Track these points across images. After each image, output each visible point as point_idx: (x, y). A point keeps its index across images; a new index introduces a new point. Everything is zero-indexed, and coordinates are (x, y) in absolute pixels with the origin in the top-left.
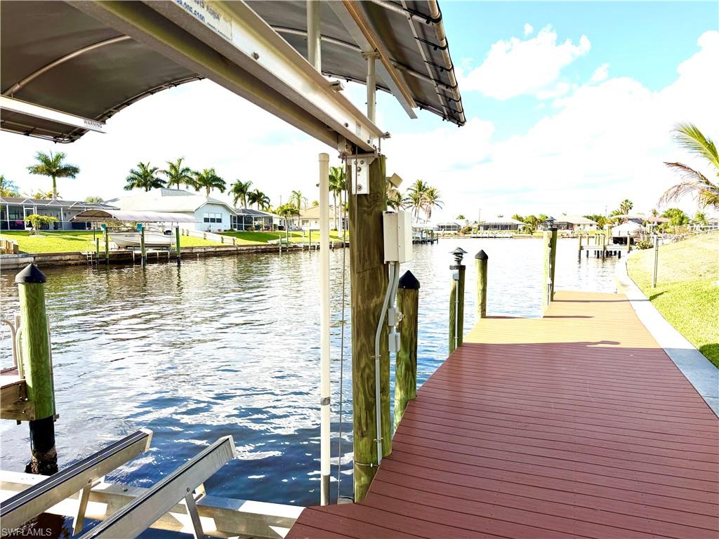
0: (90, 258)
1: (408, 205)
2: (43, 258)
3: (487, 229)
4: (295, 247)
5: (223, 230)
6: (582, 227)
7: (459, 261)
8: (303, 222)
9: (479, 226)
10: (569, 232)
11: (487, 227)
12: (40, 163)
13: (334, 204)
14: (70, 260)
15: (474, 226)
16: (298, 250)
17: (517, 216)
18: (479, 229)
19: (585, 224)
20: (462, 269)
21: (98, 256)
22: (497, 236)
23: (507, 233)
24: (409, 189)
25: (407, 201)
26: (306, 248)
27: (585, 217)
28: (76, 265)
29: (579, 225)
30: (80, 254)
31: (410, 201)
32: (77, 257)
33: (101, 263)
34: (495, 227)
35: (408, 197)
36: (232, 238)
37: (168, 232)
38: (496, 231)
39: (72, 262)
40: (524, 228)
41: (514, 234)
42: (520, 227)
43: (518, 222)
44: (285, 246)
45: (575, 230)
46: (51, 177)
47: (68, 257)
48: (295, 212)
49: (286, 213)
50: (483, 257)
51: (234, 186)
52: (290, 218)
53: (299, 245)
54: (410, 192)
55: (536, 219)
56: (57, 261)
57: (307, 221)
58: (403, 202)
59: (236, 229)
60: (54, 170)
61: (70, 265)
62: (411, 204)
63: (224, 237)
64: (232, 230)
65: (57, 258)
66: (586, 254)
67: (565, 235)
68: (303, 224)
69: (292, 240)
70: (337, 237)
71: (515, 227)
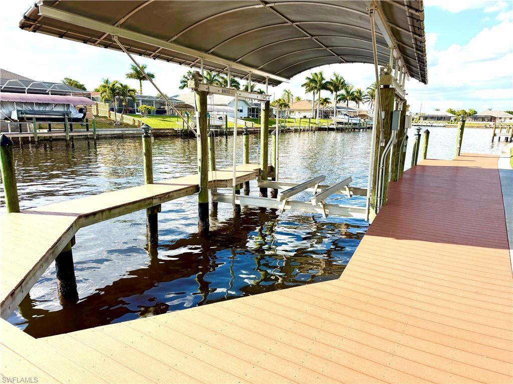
0: (179, 132)
1: (366, 100)
2: (156, 131)
3: (426, 120)
4: (288, 129)
5: (243, 117)
6: (503, 120)
7: (419, 132)
8: (290, 112)
9: (420, 117)
10: (491, 123)
11: (426, 118)
12: (133, 72)
13: (313, 100)
14: (168, 133)
15: (416, 117)
16: (290, 132)
17: (451, 110)
18: (419, 119)
19: (505, 118)
20: (419, 135)
21: (183, 131)
22: (434, 125)
23: (441, 123)
24: (368, 88)
25: (366, 97)
26: (296, 131)
27: (507, 112)
28: (171, 135)
29: (501, 118)
30: (173, 129)
31: (368, 97)
32: (171, 131)
33: (185, 135)
34: (433, 118)
35: (366, 94)
36: (251, 122)
37: (220, 118)
38: (432, 121)
39: (169, 134)
40: (455, 120)
41: (447, 124)
42: (452, 119)
43: (451, 115)
44: (282, 128)
45: (497, 122)
46: (139, 81)
47: (167, 131)
48: (286, 106)
49: (281, 106)
50: (428, 133)
51: (245, 86)
52: (284, 109)
53: (291, 128)
54: (369, 90)
55: (466, 113)
56: (162, 133)
57: (293, 112)
58: (363, 97)
59: (251, 117)
60: (141, 76)
61: (168, 135)
62: (368, 100)
63: (246, 121)
64: (248, 117)
65: (162, 131)
66: (498, 139)
67: (488, 126)
68: (290, 114)
69: (287, 124)
70: (315, 123)
71: (449, 118)
